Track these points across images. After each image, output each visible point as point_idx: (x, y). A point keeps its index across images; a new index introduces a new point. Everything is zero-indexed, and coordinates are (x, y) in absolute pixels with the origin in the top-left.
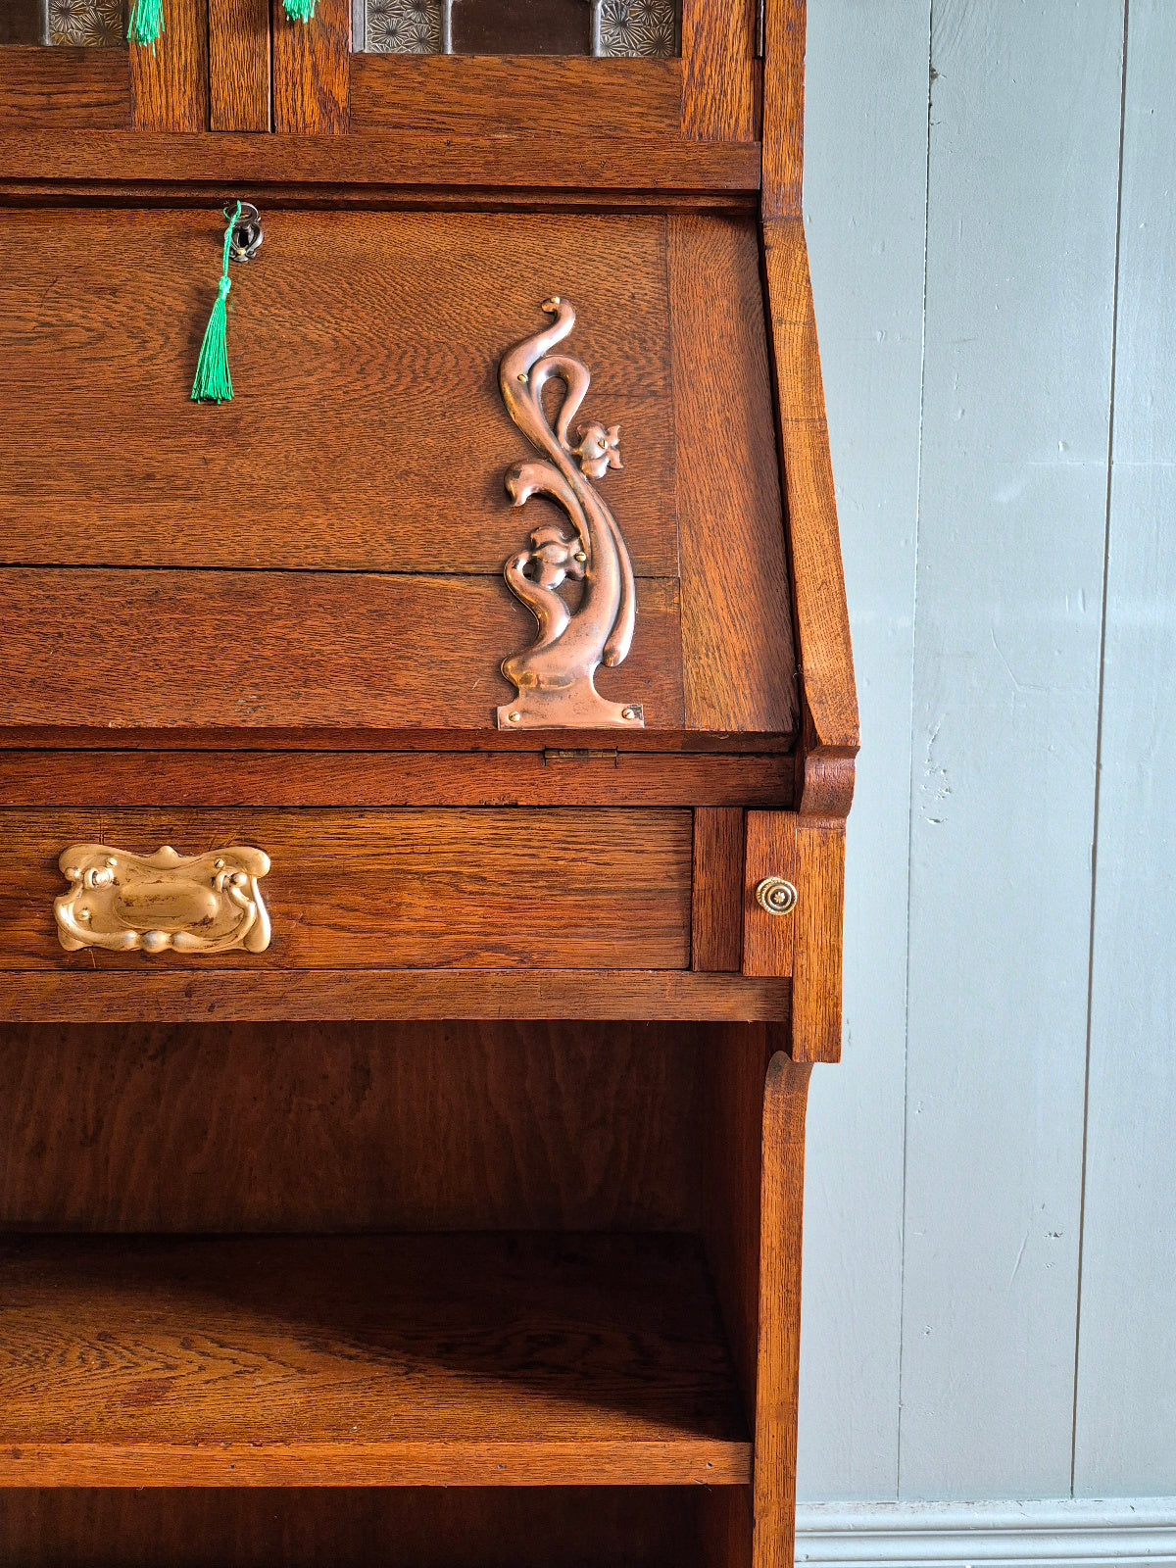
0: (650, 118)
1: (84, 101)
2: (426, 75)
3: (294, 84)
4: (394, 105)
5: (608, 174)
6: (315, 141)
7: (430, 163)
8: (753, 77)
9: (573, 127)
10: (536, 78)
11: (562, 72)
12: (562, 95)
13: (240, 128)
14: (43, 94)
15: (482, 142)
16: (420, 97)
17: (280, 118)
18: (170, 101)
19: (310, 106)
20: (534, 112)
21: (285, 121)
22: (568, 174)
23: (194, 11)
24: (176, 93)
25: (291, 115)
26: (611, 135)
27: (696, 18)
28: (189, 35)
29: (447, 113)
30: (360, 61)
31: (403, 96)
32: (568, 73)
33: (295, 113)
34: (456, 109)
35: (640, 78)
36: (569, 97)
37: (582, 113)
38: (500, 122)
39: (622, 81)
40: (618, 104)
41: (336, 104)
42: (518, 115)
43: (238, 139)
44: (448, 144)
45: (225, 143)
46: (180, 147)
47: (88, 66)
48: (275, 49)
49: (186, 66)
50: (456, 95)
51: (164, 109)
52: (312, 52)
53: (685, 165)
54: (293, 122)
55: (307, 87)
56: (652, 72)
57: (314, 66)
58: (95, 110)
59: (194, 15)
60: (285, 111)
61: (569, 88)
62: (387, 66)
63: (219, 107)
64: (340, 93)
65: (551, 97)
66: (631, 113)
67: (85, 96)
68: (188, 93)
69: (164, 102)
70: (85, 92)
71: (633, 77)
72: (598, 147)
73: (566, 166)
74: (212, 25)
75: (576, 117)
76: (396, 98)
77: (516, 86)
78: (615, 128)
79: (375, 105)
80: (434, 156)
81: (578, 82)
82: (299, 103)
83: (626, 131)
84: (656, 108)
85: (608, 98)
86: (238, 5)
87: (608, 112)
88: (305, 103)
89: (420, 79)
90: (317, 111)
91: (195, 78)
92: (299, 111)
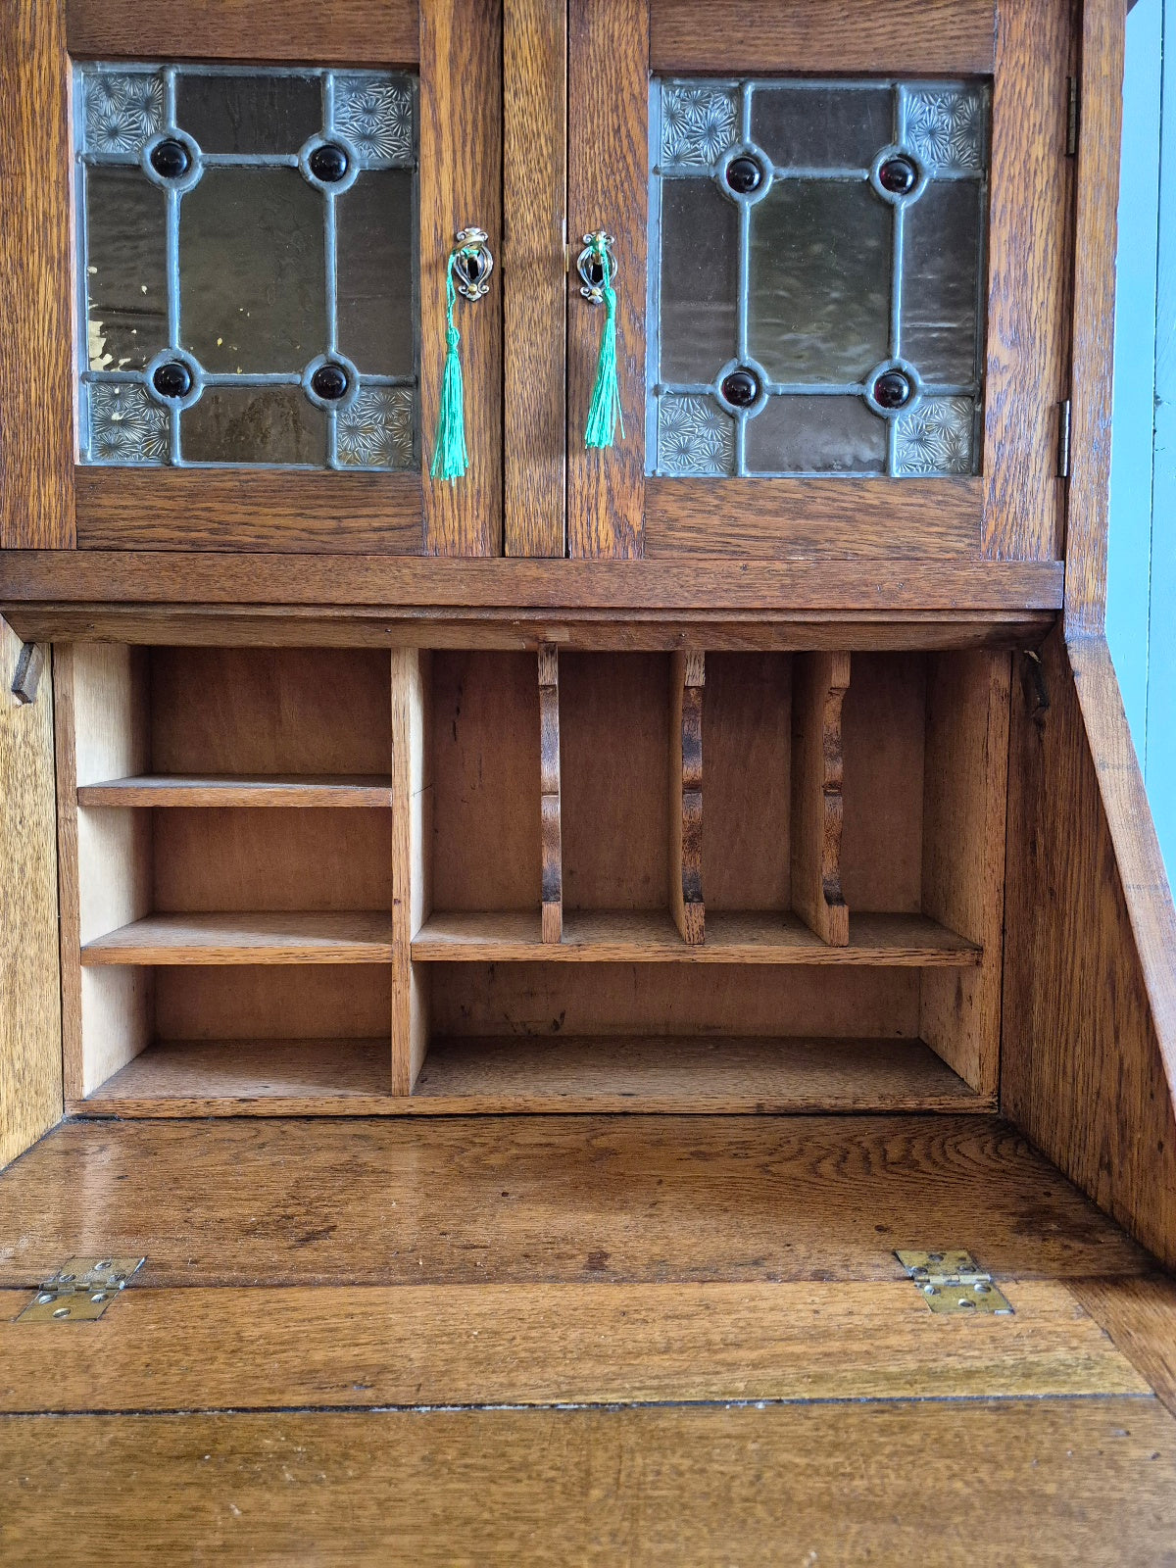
0: (950, 538)
1: (376, 525)
2: (722, 499)
3: (589, 510)
4: (690, 529)
5: (906, 596)
6: (611, 567)
7: (726, 587)
8: (1056, 496)
9: (870, 548)
10: (834, 500)
11: (861, 494)
12: (859, 516)
13: (534, 553)
14: (333, 518)
15: (779, 566)
16: (715, 520)
17: (574, 543)
18: (463, 523)
19: (605, 529)
20: (831, 534)
21: (580, 546)
22: (866, 595)
23: (488, 434)
24: (469, 516)
25: (586, 540)
26: (910, 555)
27: (999, 436)
28: (483, 461)
29: (743, 536)
30: (657, 485)
31: (698, 520)
32: (866, 494)
33: (590, 538)
34: (752, 532)
35: (940, 498)
36: (867, 518)
37: (879, 534)
38: (795, 543)
39: (922, 501)
40: (917, 525)
41: (631, 528)
42: (815, 537)
43: (533, 564)
44: (744, 568)
45: (520, 568)
46: (475, 573)
47: (380, 491)
48: (570, 474)
49: (479, 492)
50: (752, 518)
51: (456, 534)
52: (608, 477)
53: (985, 586)
54: (587, 547)
55: (602, 511)
57: (610, 490)
58: (387, 534)
59: (488, 440)
60: (579, 536)
61: (866, 509)
62: (683, 490)
63: (512, 534)
64: (635, 517)
65: (849, 520)
66: (930, 533)
67: (376, 519)
68: (482, 516)
69: (456, 525)
70: (376, 516)
71: (934, 498)
72: (897, 567)
73: (864, 589)
74: (508, 452)
75: (874, 538)
76: (690, 522)
77: (813, 508)
78: (914, 549)
79: (670, 529)
80: (730, 580)
81: (876, 502)
82: (594, 528)
83: (925, 551)
84: (956, 528)
85: (906, 519)
86: (534, 431)
87: (907, 533)
88: (600, 527)
89: (716, 502)
90: (611, 535)
91: (488, 501)
92: (593, 535)
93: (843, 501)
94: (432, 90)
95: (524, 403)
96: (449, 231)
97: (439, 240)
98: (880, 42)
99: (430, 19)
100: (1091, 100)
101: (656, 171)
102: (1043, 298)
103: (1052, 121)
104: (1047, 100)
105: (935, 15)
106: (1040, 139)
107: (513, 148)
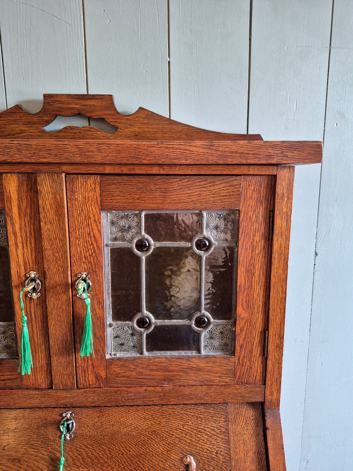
0: (223, 378)
2: (137, 366)
3: (85, 372)
4: (124, 377)
5: (207, 398)
7: (139, 397)
8: (262, 363)
9: (193, 382)
10: (179, 366)
11: (189, 363)
12: (189, 371)
13: (64, 388)
15: (159, 389)
16: (134, 374)
17: (80, 383)
18: (36, 377)
19: (91, 378)
20: (178, 377)
21: (82, 384)
22: (191, 399)
23: (44, 346)
24: (39, 375)
25: (84, 382)
26: (208, 384)
27: (241, 342)
28: (43, 355)
29: (145, 378)
30: (110, 362)
31: (128, 373)
33: (85, 381)
34: (149, 377)
35: (219, 364)
36: (192, 371)
37: (197, 377)
38: (165, 381)
39: (212, 365)
40: (210, 373)
41: (102, 377)
42: (172, 378)
43: (64, 392)
44: (146, 390)
45: (59, 393)
46: (41, 395)
47: (3, 367)
48: (77, 359)
49: (42, 366)
50: (148, 372)
51: (34, 381)
52: (91, 360)
53: (236, 394)
54: (85, 384)
55: (90, 372)
56: (224, 362)
57: (93, 364)
58: (7, 382)
59: (44, 348)
60: (82, 381)
61: (191, 368)
62: (121, 363)
63: (55, 382)
64: (103, 374)
65: (184, 372)
66: (215, 376)
67: (3, 377)
68: (43, 375)
69: (34, 378)
70: (3, 375)
71: (216, 364)
72: (203, 388)
73: (191, 396)
74: (51, 354)
75: (194, 378)
76: (125, 374)
77: (172, 368)
78: (209, 382)
79: (117, 377)
80: (140, 395)
81: (195, 366)
82: (87, 378)
83: (214, 382)
84: (225, 374)
85: (206, 371)
86: (61, 346)
87: (207, 376)
88: (89, 377)
89: (134, 367)
90: (94, 379)
91: (45, 369)
92: (87, 380)
93: (182, 366)
94: (12, 219)
95: (56, 337)
96: (23, 274)
97: (19, 276)
98: (194, 198)
99: (8, 191)
100: (278, 221)
101: (107, 245)
102: (258, 292)
103: (263, 227)
104: (261, 219)
105: (216, 187)
106: (257, 234)
107: (46, 244)
